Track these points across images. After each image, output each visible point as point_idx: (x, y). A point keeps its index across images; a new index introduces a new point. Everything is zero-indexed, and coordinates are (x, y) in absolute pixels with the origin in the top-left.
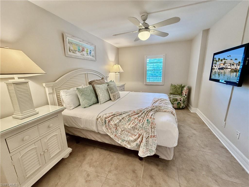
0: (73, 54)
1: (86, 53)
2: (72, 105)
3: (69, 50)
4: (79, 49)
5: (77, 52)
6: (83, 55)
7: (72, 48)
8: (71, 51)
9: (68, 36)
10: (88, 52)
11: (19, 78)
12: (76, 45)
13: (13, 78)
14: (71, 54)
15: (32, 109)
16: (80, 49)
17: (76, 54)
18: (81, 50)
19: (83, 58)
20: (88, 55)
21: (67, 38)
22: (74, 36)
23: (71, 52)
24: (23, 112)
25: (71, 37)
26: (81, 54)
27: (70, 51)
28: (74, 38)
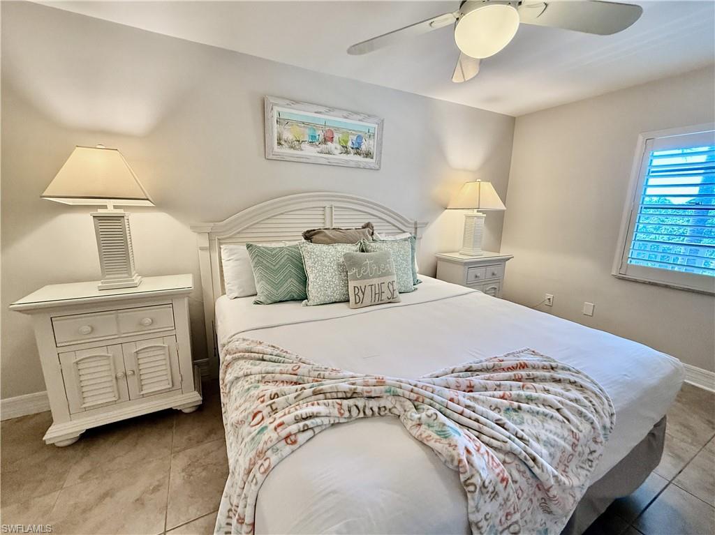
0: (292, 151)
1: (339, 147)
2: (235, 288)
3: (276, 141)
4: (313, 137)
5: (305, 146)
6: (329, 153)
7: (288, 135)
8: (283, 143)
9: (276, 104)
10: (346, 142)
11: (115, 207)
12: (303, 125)
13: (105, 207)
14: (285, 150)
15: (126, 275)
16: (315, 137)
17: (302, 150)
18: (321, 138)
19: (325, 162)
20: (347, 153)
21: (272, 109)
22: (297, 102)
23: (286, 145)
24: (107, 277)
25: (288, 104)
26: (318, 149)
27: (279, 144)
28: (297, 106)
